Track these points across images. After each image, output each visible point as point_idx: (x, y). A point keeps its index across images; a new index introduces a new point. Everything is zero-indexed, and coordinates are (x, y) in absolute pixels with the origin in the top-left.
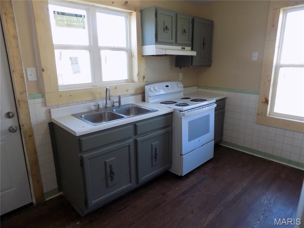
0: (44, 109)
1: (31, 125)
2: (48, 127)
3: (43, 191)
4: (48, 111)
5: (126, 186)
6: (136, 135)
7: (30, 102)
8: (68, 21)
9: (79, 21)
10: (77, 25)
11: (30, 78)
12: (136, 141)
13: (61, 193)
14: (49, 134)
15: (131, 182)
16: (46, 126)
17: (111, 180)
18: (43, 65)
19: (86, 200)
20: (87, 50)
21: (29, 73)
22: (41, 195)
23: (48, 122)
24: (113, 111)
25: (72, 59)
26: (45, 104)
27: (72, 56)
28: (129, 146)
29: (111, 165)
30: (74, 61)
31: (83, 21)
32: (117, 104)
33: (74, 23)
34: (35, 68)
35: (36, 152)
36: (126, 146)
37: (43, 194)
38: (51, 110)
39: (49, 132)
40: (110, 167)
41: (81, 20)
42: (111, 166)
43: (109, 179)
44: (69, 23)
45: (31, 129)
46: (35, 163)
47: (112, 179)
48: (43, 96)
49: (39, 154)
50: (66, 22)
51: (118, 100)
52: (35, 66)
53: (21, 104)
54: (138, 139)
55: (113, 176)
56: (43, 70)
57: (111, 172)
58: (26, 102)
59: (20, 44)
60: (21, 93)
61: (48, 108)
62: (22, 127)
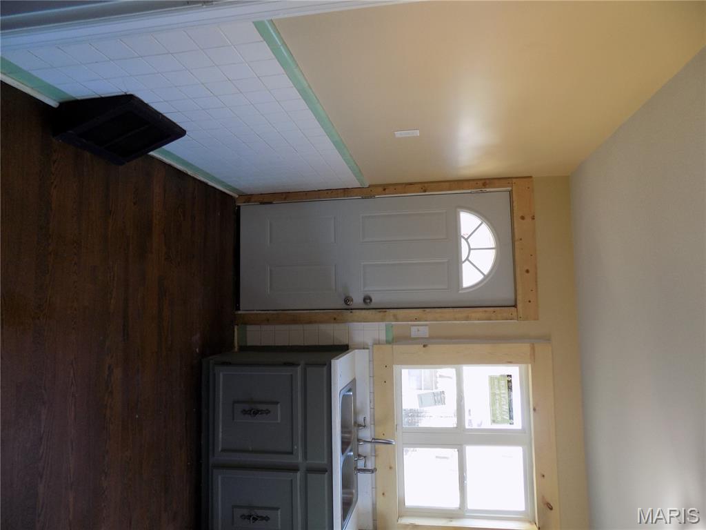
0: (369, 342)
1: (350, 322)
2: (342, 343)
3: (251, 324)
4: (366, 347)
5: (220, 440)
6: (307, 470)
7: (383, 325)
8: (499, 395)
9: (504, 415)
10: (496, 409)
11: (414, 329)
12: (294, 469)
13: (236, 349)
14: (332, 344)
15: (223, 450)
16: (345, 342)
17: (244, 410)
18: (433, 348)
19: (230, 364)
20: (457, 424)
21: (421, 328)
22: (246, 321)
23: (350, 344)
24: (351, 451)
25: (442, 395)
26: (377, 343)
27: (446, 395)
28: (291, 453)
29: (270, 412)
30: (439, 398)
31: (503, 421)
32: (361, 464)
33: (498, 404)
34: (427, 336)
35: (310, 322)
36: (293, 447)
37: (246, 324)
38: (367, 351)
39: (335, 344)
40: (267, 410)
41: (505, 417)
42: (268, 412)
43: (247, 407)
44: (497, 397)
45: (344, 321)
46: (295, 320)
47: (245, 412)
48: (388, 342)
49: (307, 327)
50: (498, 392)
51: (369, 466)
52: (431, 338)
53: (382, 314)
54: (298, 474)
55: (250, 414)
56: (424, 346)
57: (256, 412)
58: (382, 320)
59: (458, 322)
60: (395, 316)
61: (370, 347)
62: (349, 311)
